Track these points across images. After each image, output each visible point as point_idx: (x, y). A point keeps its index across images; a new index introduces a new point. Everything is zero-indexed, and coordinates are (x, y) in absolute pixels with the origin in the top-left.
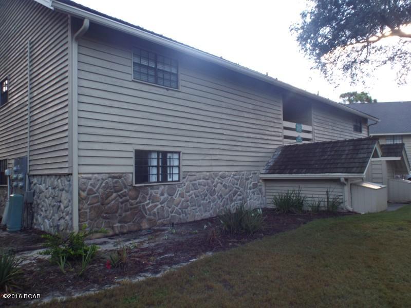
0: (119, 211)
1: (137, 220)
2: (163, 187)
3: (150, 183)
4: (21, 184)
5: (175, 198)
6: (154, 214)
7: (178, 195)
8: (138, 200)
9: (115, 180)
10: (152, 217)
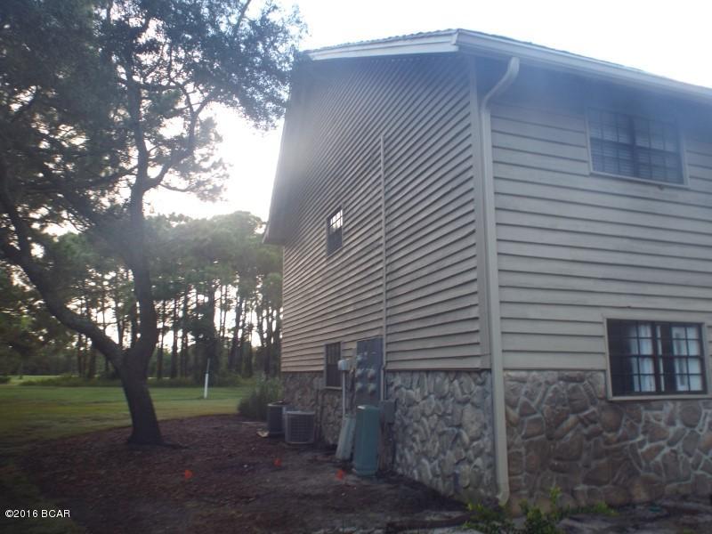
0: (585, 455)
1: (623, 479)
2: (671, 405)
3: (641, 393)
4: (372, 387)
5: (701, 433)
6: (657, 469)
7: (706, 427)
8: (621, 432)
9: (572, 385)
10: (652, 475)
